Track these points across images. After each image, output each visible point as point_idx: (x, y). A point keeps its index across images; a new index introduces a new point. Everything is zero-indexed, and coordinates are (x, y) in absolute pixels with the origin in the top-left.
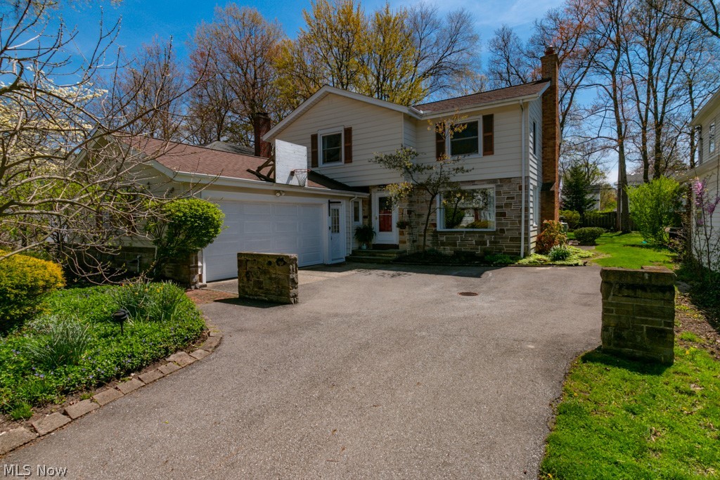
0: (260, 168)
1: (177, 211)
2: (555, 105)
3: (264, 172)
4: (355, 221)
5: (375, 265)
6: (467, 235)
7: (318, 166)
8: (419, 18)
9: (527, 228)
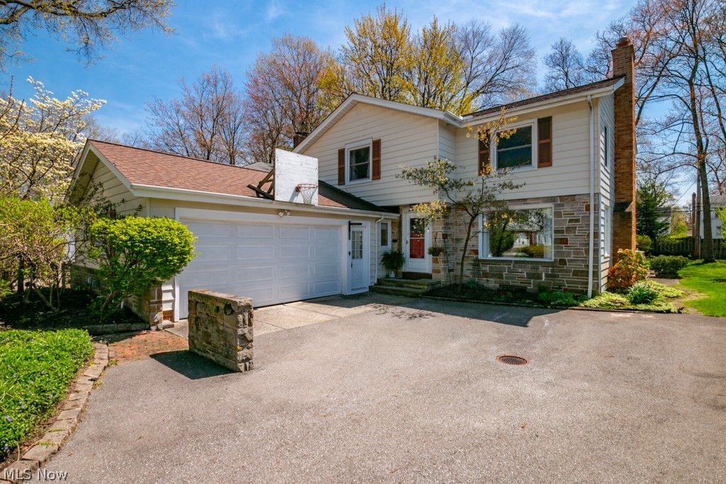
0: (261, 184)
1: (122, 234)
2: (631, 106)
3: (265, 188)
4: (382, 245)
5: (400, 299)
6: (517, 265)
7: (344, 184)
8: (471, 36)
9: (596, 260)
